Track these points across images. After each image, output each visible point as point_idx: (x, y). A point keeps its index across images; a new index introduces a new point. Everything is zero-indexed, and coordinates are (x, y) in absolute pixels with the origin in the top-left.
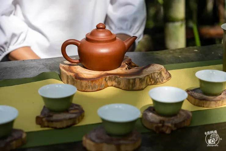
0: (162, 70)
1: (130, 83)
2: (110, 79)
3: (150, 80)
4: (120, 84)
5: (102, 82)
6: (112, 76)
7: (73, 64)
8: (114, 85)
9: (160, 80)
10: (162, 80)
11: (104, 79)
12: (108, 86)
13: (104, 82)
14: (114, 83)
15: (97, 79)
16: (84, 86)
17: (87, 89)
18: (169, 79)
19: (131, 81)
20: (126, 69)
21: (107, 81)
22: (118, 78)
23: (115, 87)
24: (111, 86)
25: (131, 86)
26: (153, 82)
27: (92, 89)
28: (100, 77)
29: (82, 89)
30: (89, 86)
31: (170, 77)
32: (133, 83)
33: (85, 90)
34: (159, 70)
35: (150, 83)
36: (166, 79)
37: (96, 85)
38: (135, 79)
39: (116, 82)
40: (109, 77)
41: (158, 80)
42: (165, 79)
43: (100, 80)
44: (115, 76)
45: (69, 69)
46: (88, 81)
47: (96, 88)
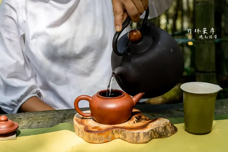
0: (167, 124)
1: (134, 136)
2: (116, 132)
3: (154, 134)
4: (126, 137)
5: (109, 135)
6: (118, 130)
7: (84, 117)
8: (121, 137)
9: (165, 134)
10: (167, 134)
11: (111, 132)
12: (115, 139)
13: (110, 135)
14: (121, 136)
15: (105, 131)
16: (92, 138)
17: (94, 141)
18: (174, 133)
19: (136, 135)
20: (134, 122)
21: (113, 134)
22: (124, 131)
23: (121, 139)
24: (118, 138)
25: (135, 139)
26: (158, 136)
27: (99, 141)
28: (107, 130)
29: (90, 141)
30: (96, 138)
31: (175, 132)
32: (137, 137)
33: (93, 142)
34: (164, 125)
35: (155, 137)
36: (171, 133)
37: (103, 137)
38: (139, 133)
39: (122, 135)
40: (116, 130)
41: (162, 134)
42: (169, 133)
43: (107, 133)
44: (121, 129)
45: (81, 122)
46: (95, 134)
47: (103, 141)
